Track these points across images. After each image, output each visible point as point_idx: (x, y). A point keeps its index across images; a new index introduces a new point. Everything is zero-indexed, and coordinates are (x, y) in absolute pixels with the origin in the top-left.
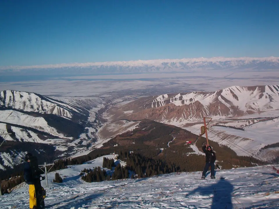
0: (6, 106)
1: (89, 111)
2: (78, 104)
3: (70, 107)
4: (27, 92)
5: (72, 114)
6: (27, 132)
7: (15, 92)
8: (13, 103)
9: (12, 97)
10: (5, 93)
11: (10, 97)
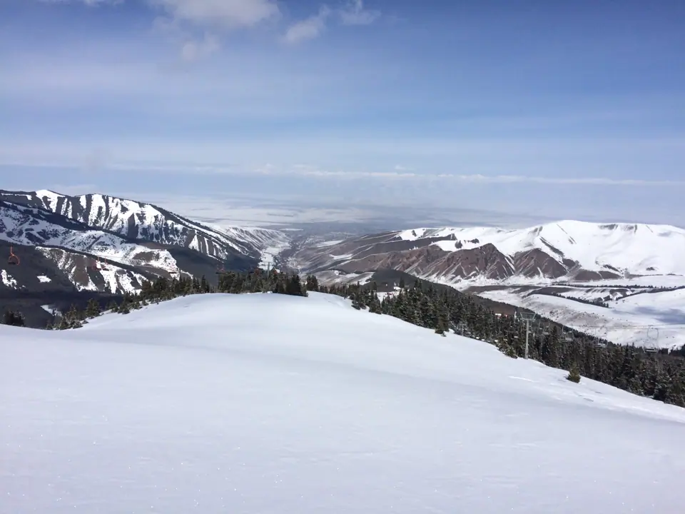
0: (90, 224)
1: (261, 252)
2: (240, 237)
3: (223, 240)
4: (136, 202)
5: (227, 253)
6: (130, 275)
7: (110, 199)
8: (105, 220)
9: (104, 210)
10: (89, 199)
11: (100, 208)
